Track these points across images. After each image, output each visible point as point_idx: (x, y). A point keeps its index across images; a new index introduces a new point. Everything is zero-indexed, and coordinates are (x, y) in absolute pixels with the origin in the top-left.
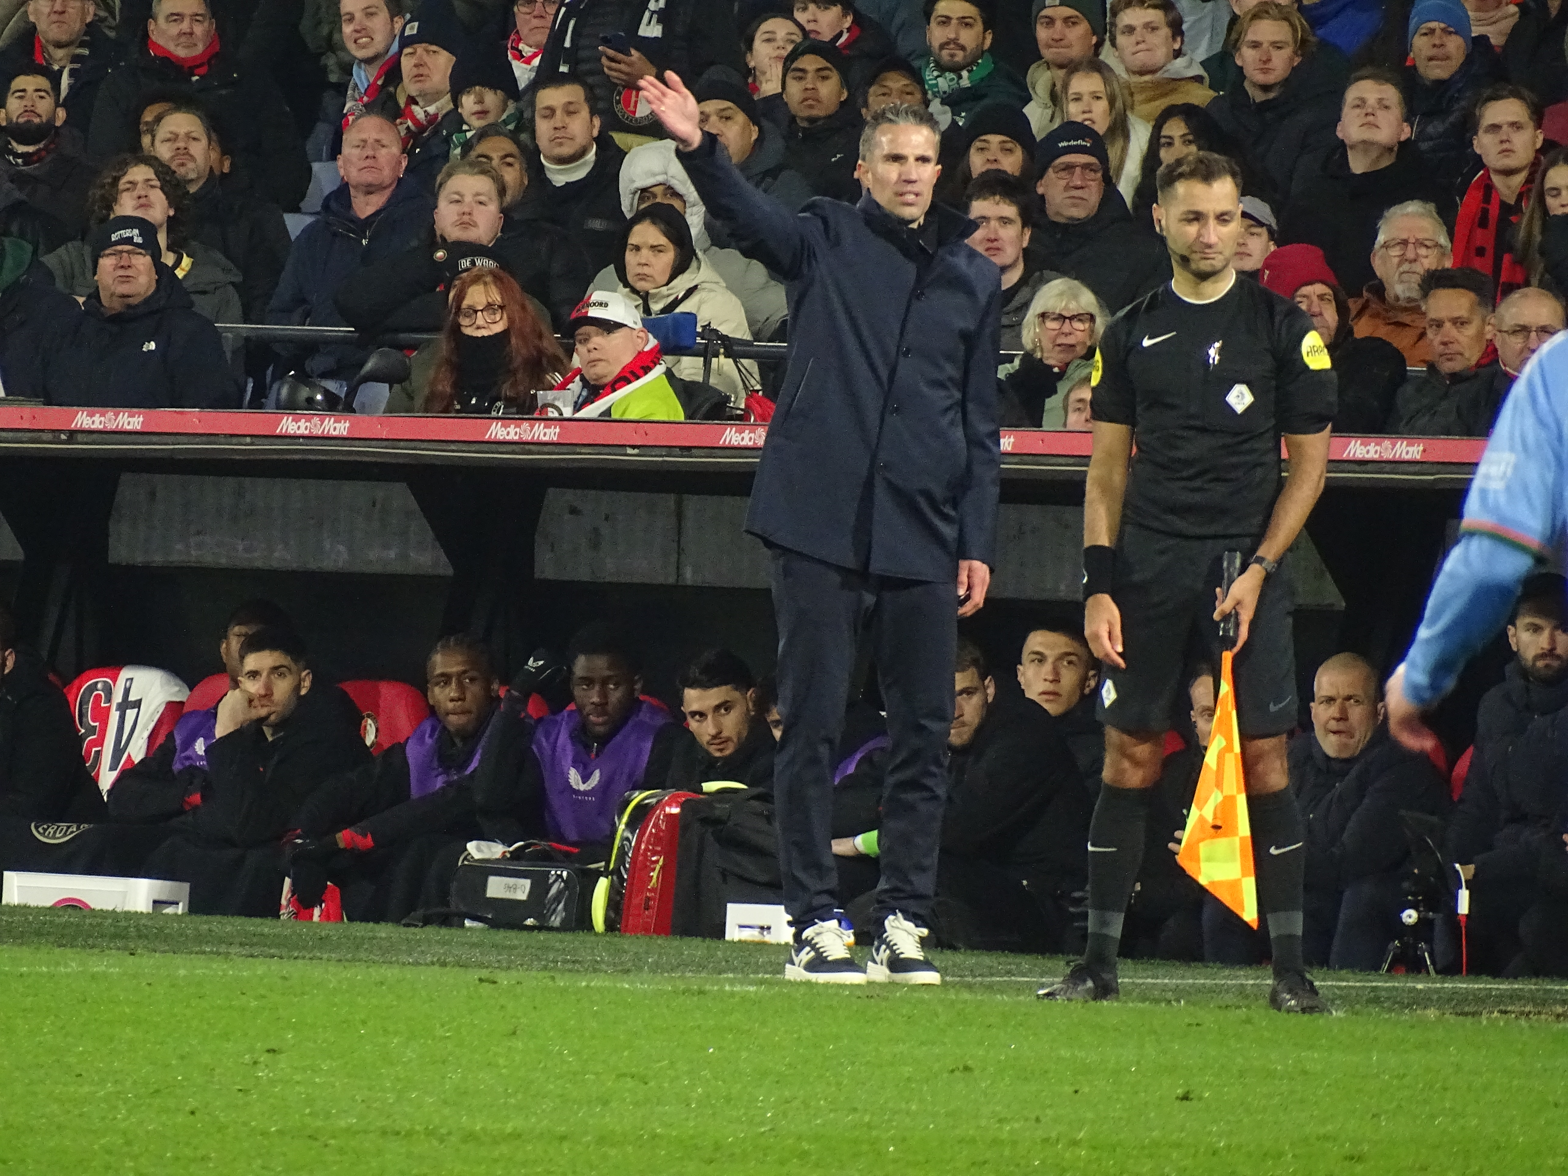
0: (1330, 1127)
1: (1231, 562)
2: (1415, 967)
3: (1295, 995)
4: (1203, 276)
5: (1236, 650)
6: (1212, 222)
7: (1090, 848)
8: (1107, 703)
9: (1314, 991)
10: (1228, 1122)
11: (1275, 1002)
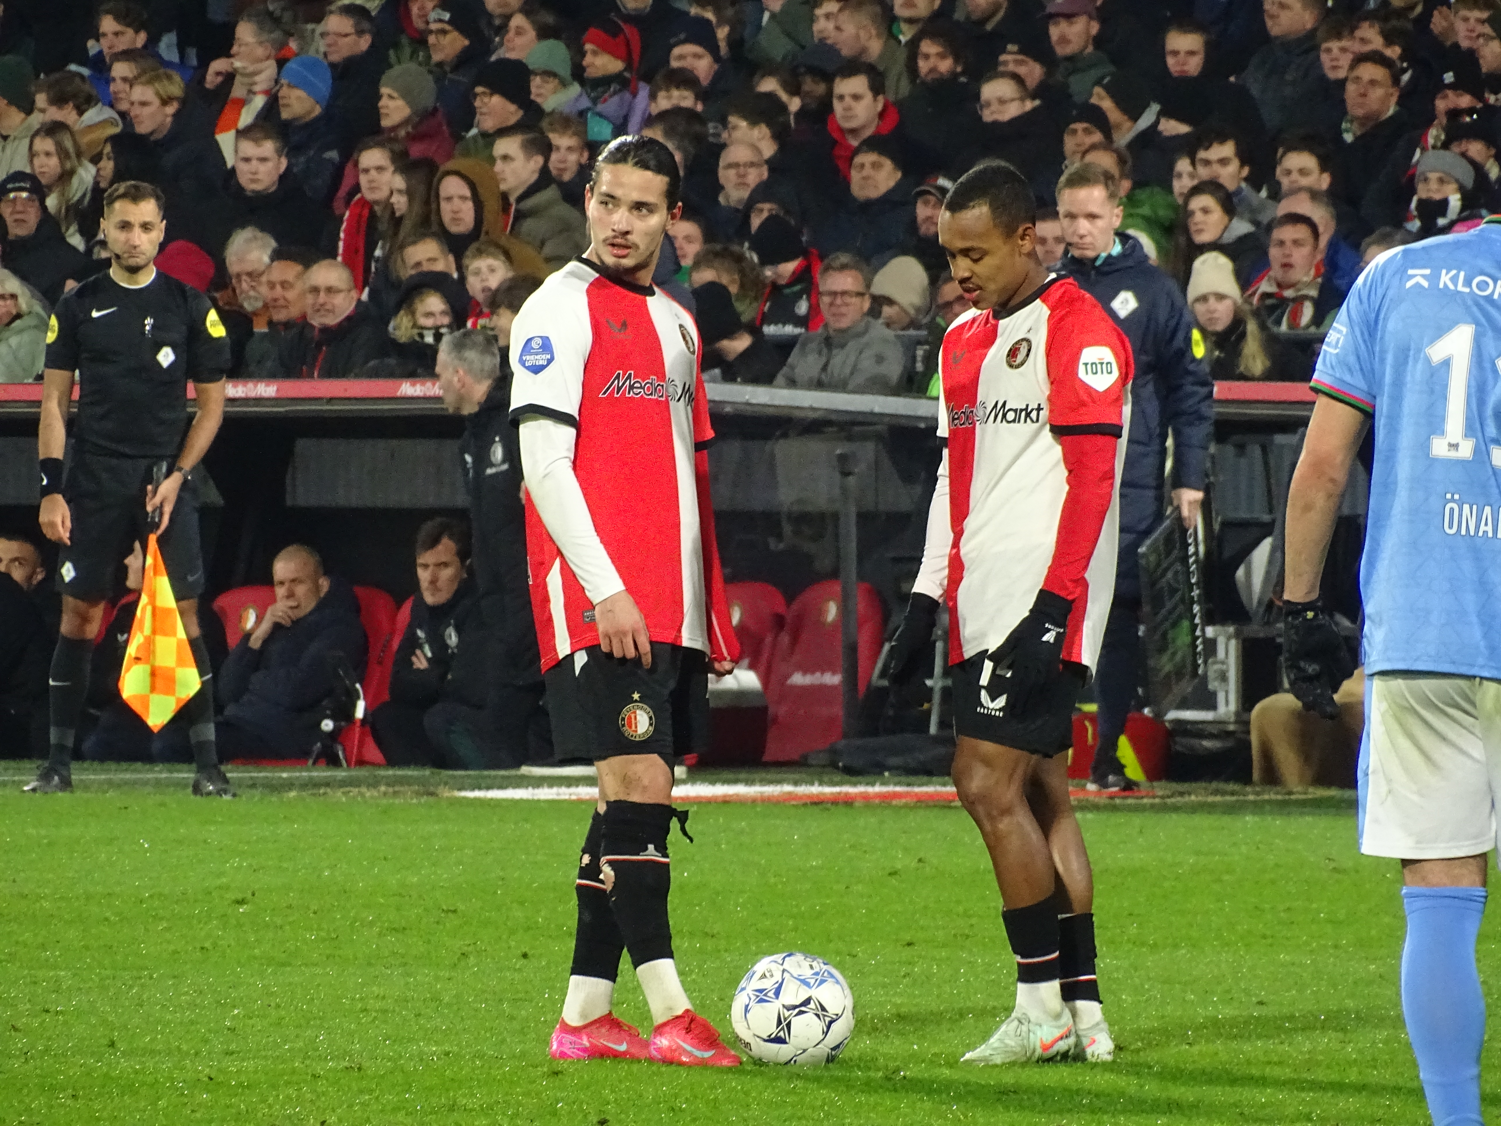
0: (224, 880)
1: (160, 469)
2: (334, 762)
3: (213, 783)
4: (134, 270)
5: (160, 532)
6: (137, 230)
7: (51, 683)
8: (67, 579)
9: (226, 781)
10: (151, 879)
11: (197, 789)
